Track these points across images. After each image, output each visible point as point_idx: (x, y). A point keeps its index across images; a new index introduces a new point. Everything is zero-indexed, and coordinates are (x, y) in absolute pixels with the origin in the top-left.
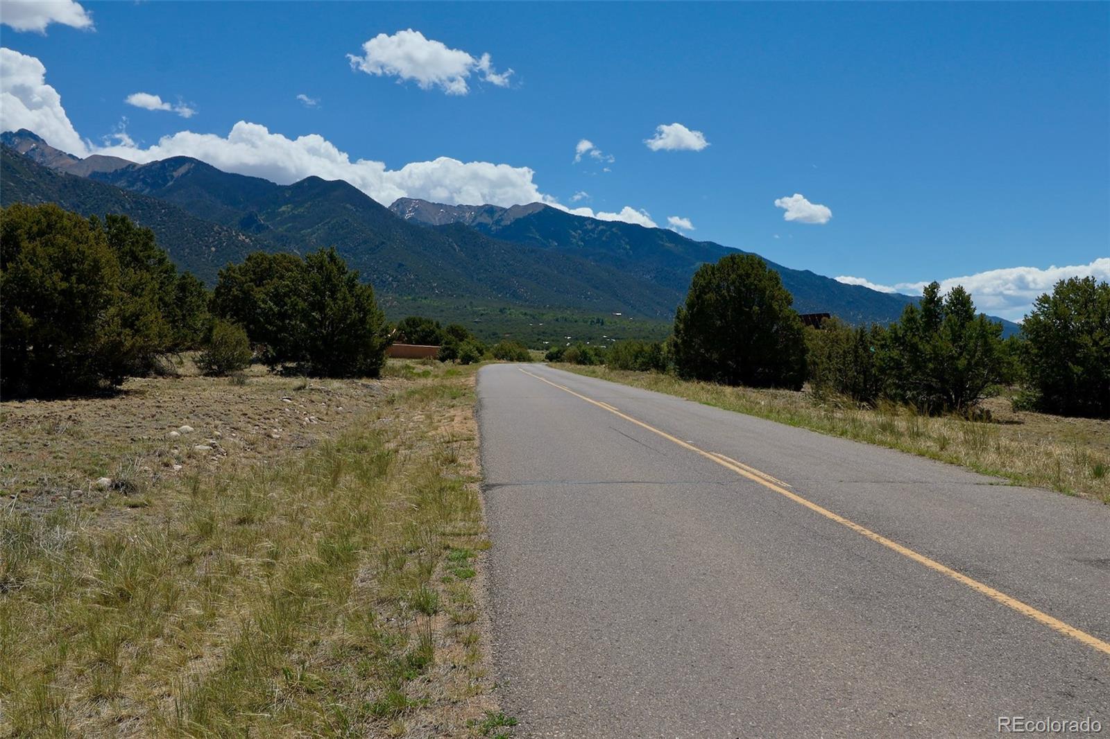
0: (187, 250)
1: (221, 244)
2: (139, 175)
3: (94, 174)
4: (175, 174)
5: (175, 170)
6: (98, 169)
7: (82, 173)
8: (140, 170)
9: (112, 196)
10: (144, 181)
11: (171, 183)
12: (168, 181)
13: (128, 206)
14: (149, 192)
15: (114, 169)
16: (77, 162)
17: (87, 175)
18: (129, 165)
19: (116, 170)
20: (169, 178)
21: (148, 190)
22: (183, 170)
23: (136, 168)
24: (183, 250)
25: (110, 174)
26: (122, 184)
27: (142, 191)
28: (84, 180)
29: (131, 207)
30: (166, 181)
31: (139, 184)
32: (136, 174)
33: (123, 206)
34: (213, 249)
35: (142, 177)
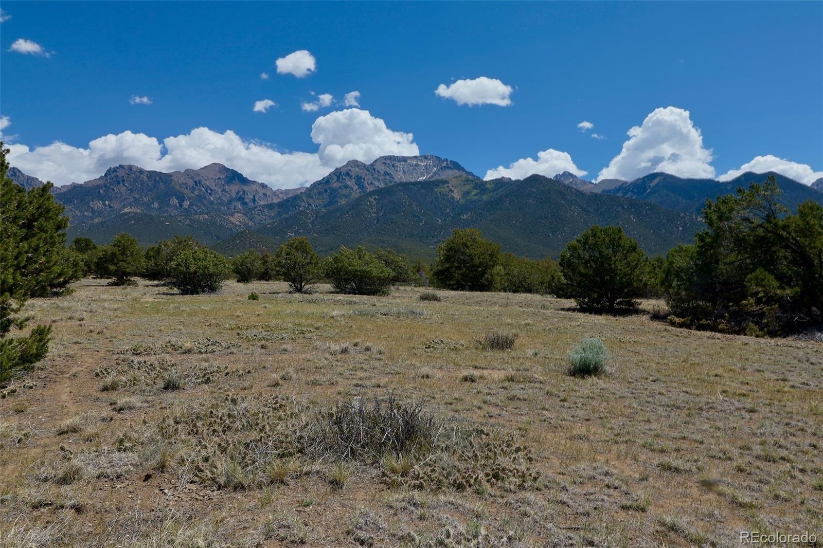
0: (663, 231)
1: (685, 224)
2: (630, 188)
4: (652, 185)
5: (651, 182)
6: (605, 188)
7: (598, 191)
10: (632, 191)
11: (648, 191)
12: (647, 189)
13: (626, 207)
14: (637, 197)
15: (615, 187)
16: (594, 185)
17: (601, 193)
20: (648, 187)
21: (635, 196)
22: (656, 181)
23: (628, 184)
24: (660, 230)
25: (612, 190)
26: (620, 194)
28: (600, 195)
29: (628, 208)
30: (645, 190)
31: (630, 193)
32: (627, 188)
33: (623, 208)
34: (681, 228)
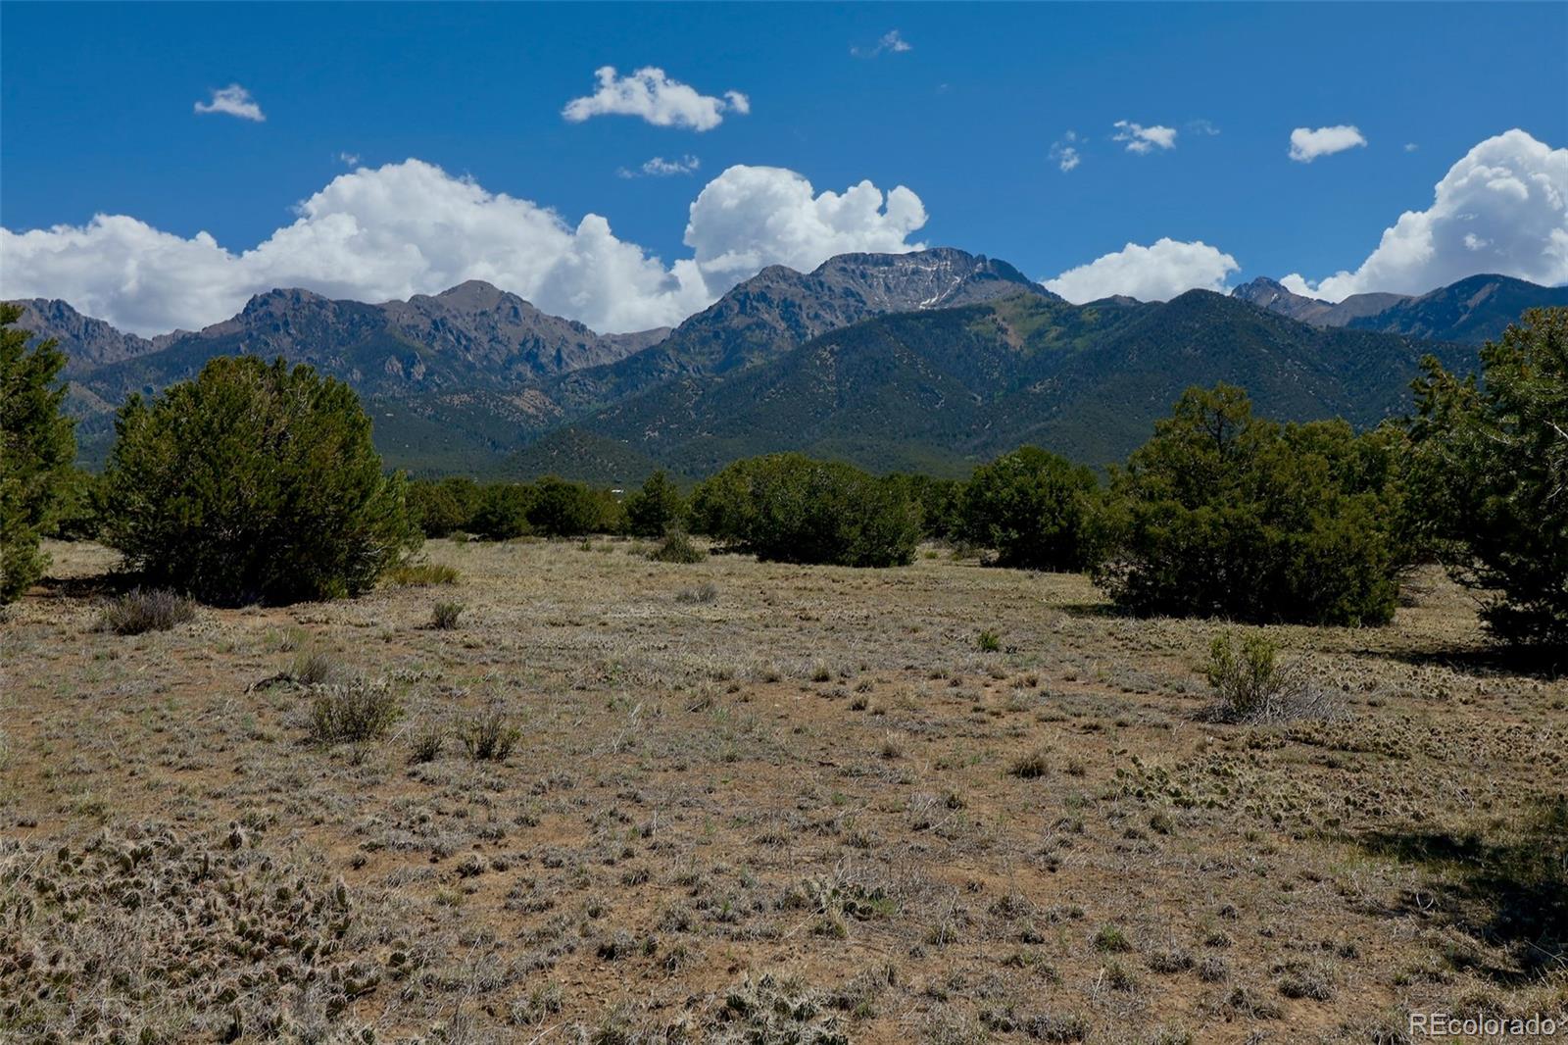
2: (1418, 313)
3: (1354, 321)
4: (1471, 303)
5: (1469, 298)
6: (1359, 313)
7: (1338, 322)
8: (1417, 305)
9: (1391, 349)
10: (1424, 320)
11: (1464, 318)
12: (1461, 314)
14: (1433, 335)
15: (1381, 310)
16: (1330, 308)
17: (1345, 324)
18: (1401, 302)
19: (1383, 312)
20: (1461, 310)
21: (1431, 332)
22: (1481, 295)
23: (1412, 304)
25: (1375, 317)
27: (1423, 334)
30: (1457, 314)
31: (1418, 325)
32: (1412, 312)
35: (1420, 315)
